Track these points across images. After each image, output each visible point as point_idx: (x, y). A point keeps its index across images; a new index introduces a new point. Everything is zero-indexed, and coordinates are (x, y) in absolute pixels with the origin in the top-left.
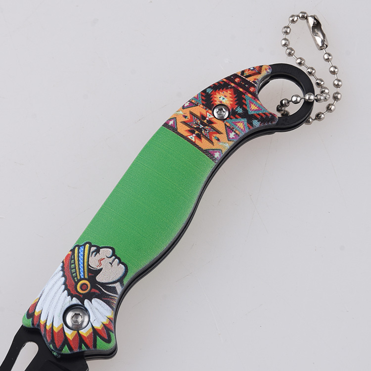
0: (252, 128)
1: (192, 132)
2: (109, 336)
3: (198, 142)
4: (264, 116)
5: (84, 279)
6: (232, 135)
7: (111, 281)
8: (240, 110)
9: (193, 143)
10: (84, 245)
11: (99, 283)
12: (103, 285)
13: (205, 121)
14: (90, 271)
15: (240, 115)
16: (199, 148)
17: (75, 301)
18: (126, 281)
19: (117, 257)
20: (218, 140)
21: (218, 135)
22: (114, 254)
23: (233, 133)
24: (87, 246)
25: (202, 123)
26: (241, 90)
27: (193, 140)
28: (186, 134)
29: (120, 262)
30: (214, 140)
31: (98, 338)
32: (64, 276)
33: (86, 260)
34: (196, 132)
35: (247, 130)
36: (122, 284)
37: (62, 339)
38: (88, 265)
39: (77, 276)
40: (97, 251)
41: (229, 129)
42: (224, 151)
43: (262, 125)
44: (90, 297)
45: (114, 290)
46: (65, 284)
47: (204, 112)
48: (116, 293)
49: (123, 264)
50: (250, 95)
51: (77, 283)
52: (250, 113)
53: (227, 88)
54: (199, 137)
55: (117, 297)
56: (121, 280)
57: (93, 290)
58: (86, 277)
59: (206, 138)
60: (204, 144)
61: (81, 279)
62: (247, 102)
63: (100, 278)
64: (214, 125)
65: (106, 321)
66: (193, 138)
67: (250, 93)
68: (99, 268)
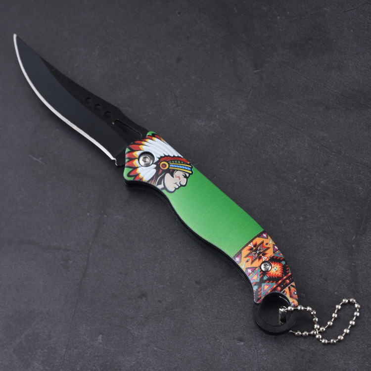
0: (253, 285)
1: (255, 245)
2: (131, 176)
3: (247, 248)
4: (259, 294)
5: (169, 166)
6: (250, 271)
7: (165, 182)
8: (265, 278)
9: (247, 245)
10: (191, 171)
11: (165, 175)
12: (163, 177)
13: (261, 255)
14: (174, 170)
15: (262, 278)
16: (243, 248)
17: (156, 160)
18: (164, 192)
19: (179, 187)
20: (247, 261)
21: (250, 261)
22: (181, 186)
23: (251, 272)
24: (191, 172)
25: (260, 253)
26: (280, 281)
27: (249, 245)
28: (254, 242)
29: (176, 189)
30: (247, 258)
31: (131, 169)
32: (174, 156)
33: (181, 169)
34: (254, 248)
35: (252, 282)
36: (163, 189)
37: (134, 149)
38: (177, 170)
39: (172, 162)
40: (185, 177)
41: (253, 269)
42: (239, 265)
43: (254, 292)
44: (158, 168)
45: (159, 183)
46: (169, 156)
47: (268, 255)
48: (158, 185)
49: (175, 190)
50: (275, 286)
51: (167, 162)
52: (263, 285)
53: (283, 273)
54: (251, 249)
55: (155, 185)
56: (165, 188)
57: (161, 171)
58: (170, 168)
59: (249, 254)
60: (245, 252)
61: (169, 165)
62: (270, 284)
63: (168, 175)
64: (258, 260)
65: (141, 176)
66: (251, 245)
67: (277, 287)
68: (174, 176)
